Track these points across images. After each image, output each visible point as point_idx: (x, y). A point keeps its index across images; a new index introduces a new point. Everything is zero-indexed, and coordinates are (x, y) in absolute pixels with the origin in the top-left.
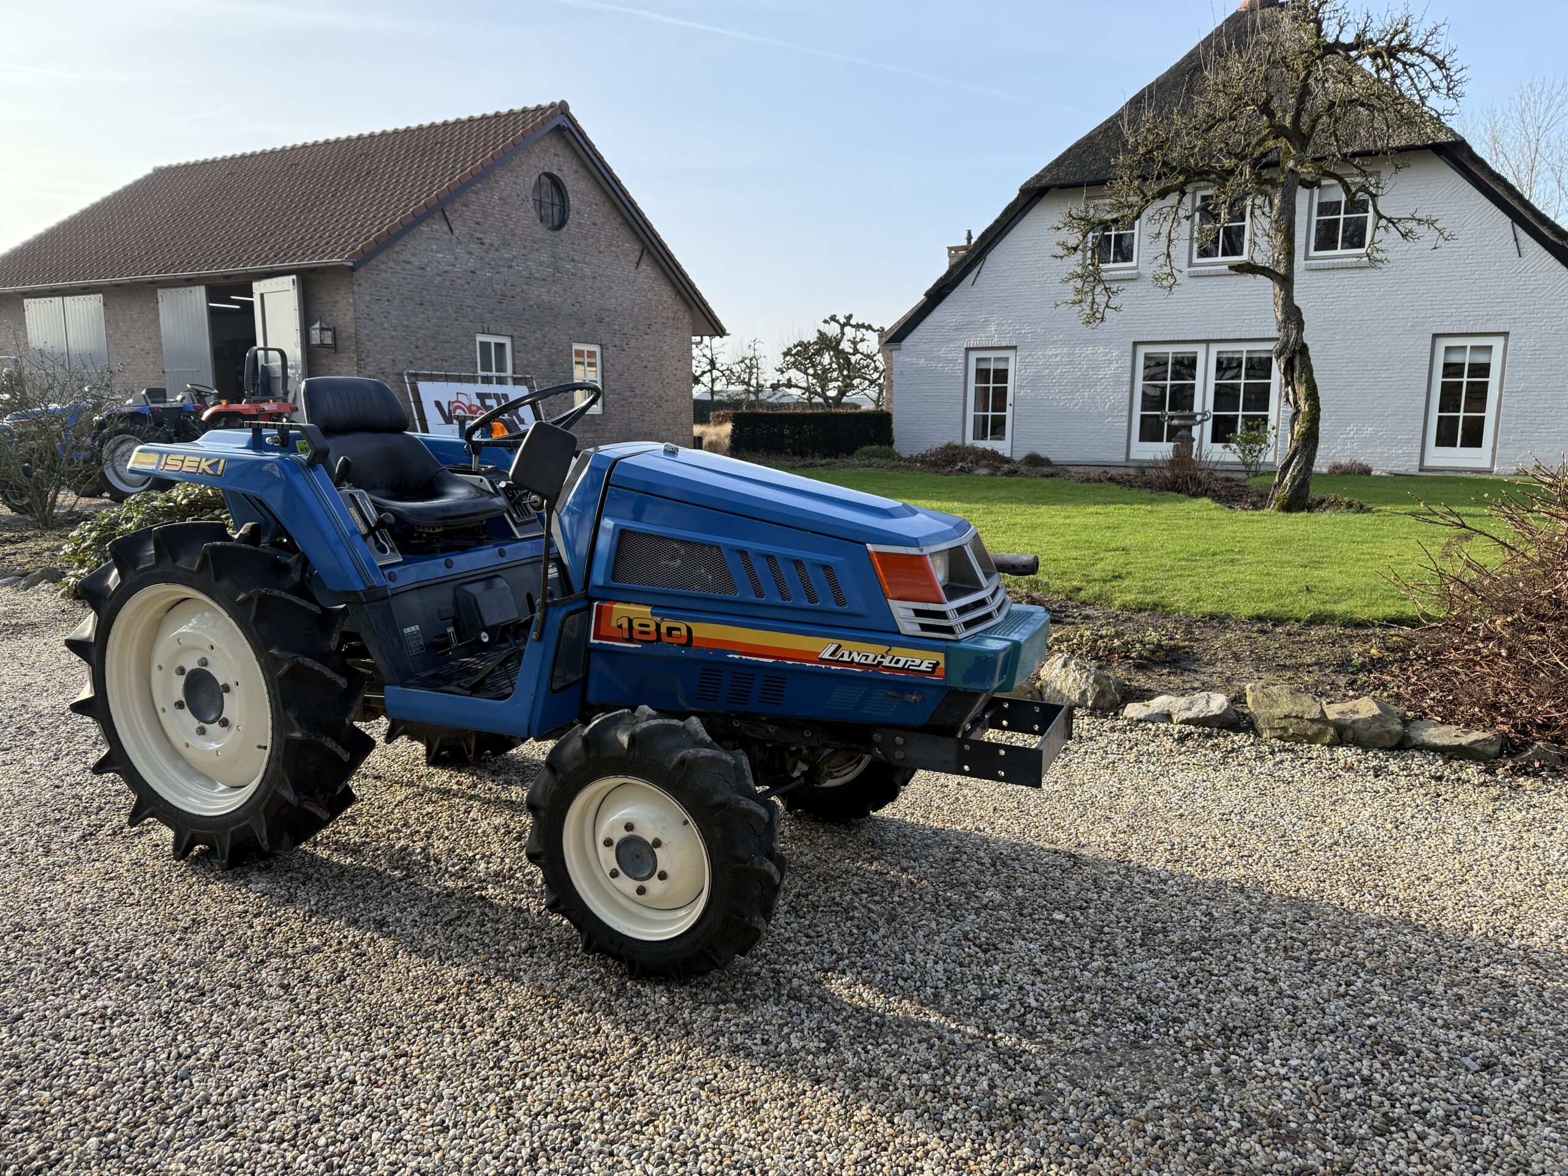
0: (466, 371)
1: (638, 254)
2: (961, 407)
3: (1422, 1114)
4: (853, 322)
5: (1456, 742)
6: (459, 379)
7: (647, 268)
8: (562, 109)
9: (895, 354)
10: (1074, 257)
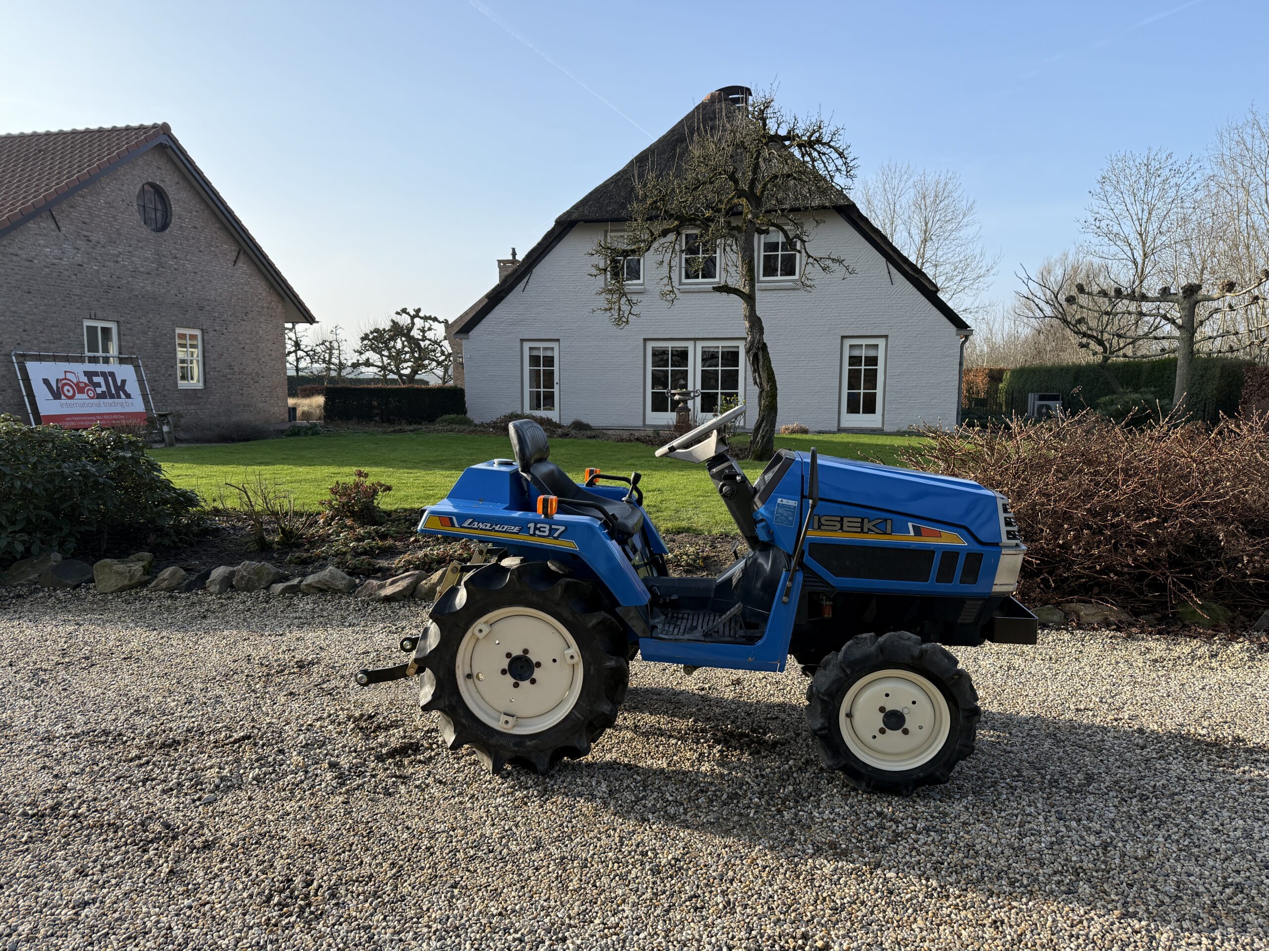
0: (74, 352)
1: (235, 254)
2: (519, 385)
4: (421, 314)
6: (67, 359)
7: (243, 265)
8: (165, 129)
9: (464, 342)
10: (603, 276)
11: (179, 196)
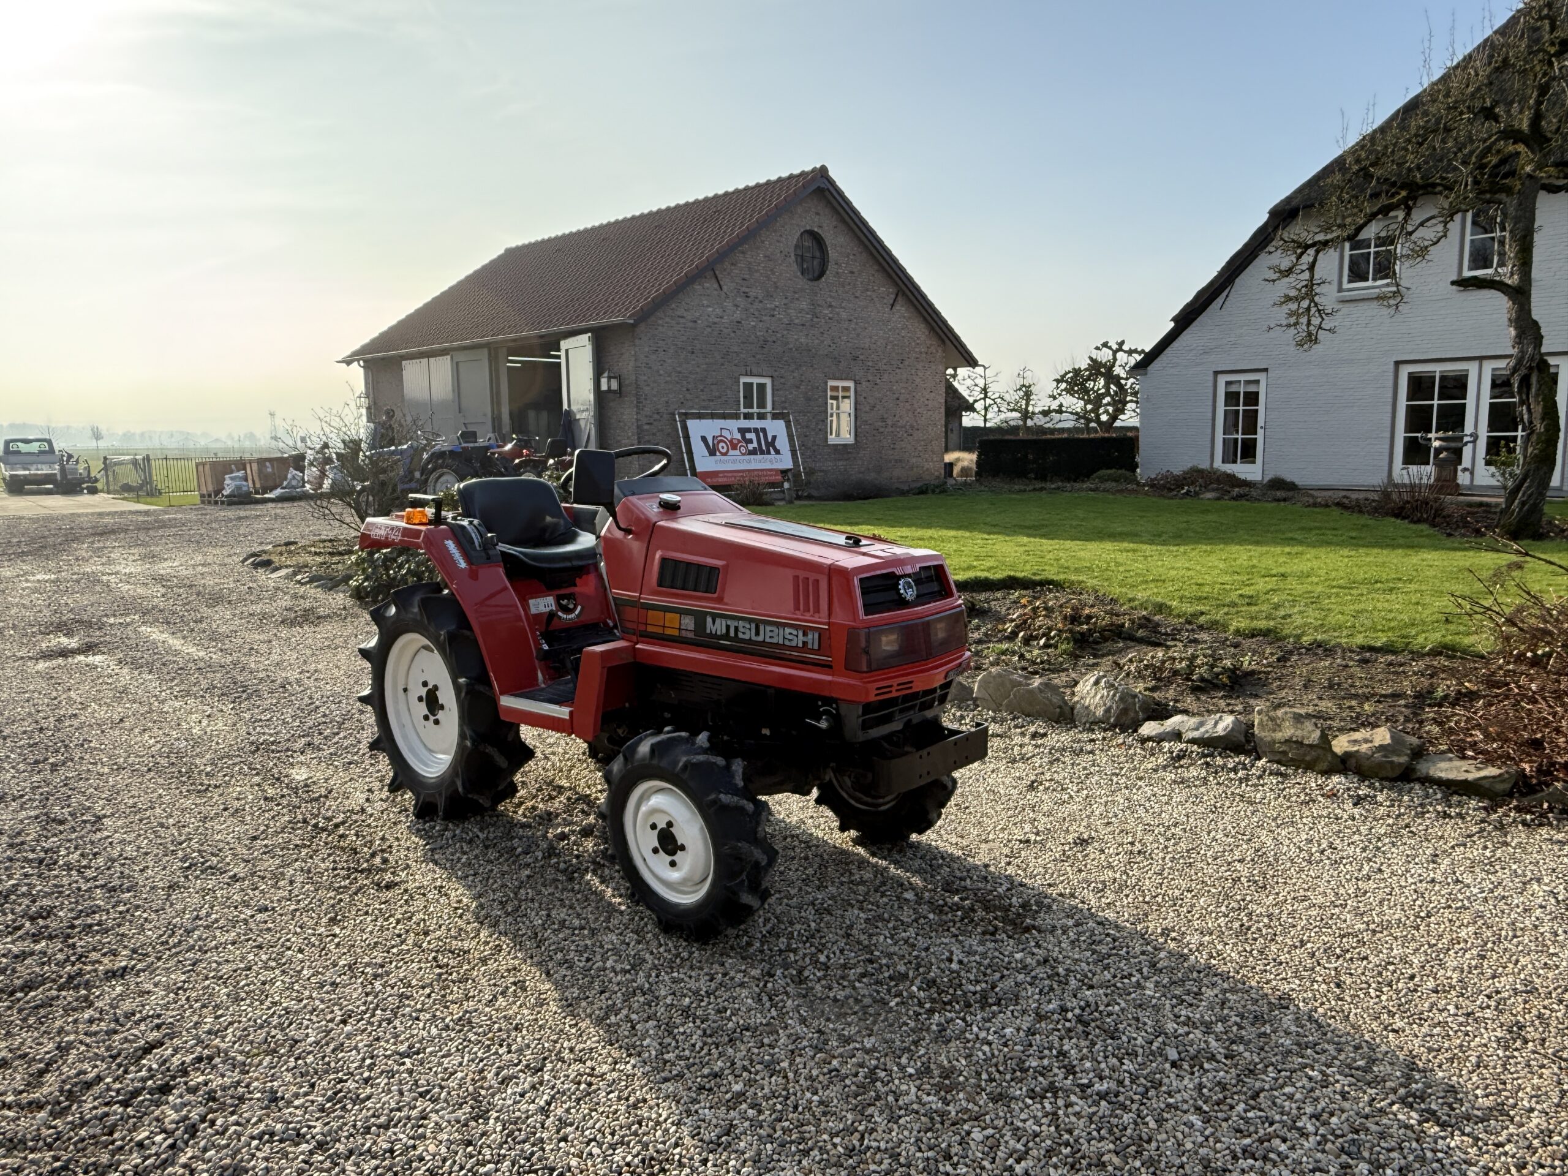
0: (731, 409)
1: (892, 297)
2: (1209, 431)
3: (1083, 1088)
4: (1125, 347)
5: (1462, 776)
6: (724, 417)
7: (901, 308)
8: (822, 171)
9: (1141, 379)
10: (1286, 280)
11: (837, 242)
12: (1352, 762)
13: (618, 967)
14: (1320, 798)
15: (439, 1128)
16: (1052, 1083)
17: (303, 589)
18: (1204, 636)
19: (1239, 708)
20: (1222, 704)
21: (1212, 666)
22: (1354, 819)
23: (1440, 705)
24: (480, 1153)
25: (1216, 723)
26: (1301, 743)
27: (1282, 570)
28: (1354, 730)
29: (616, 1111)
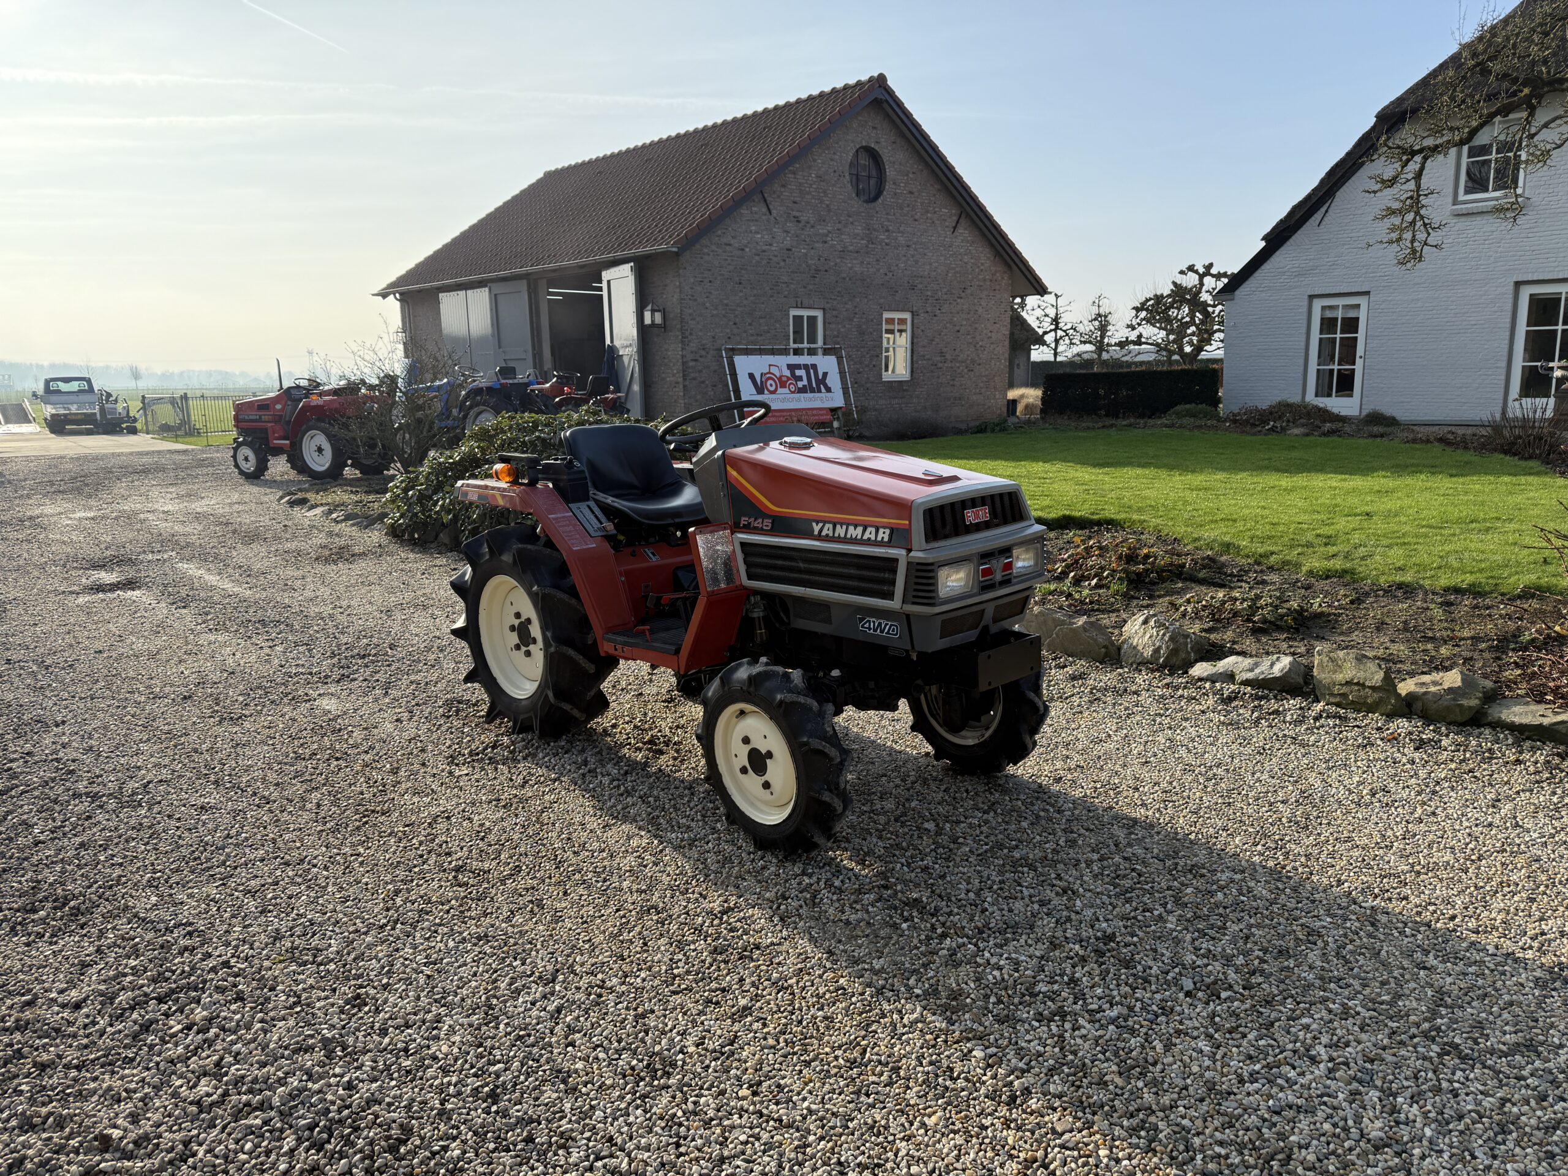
0: (779, 344)
1: (955, 218)
2: (1303, 361)
5: (1537, 721)
6: (773, 352)
7: (965, 232)
8: (880, 81)
9: (1227, 304)
10: (1388, 192)
11: (895, 158)
12: (1418, 706)
13: (635, 887)
14: (1379, 742)
15: (452, 1030)
16: (1062, 1007)
17: (339, 526)
18: (1274, 577)
19: (1302, 650)
20: (1284, 646)
21: (1276, 607)
22: (1413, 763)
23: (1525, 649)
24: (490, 1053)
25: (1272, 665)
26: (1363, 685)
27: (1367, 509)
28: (1423, 673)
29: (625, 1019)
